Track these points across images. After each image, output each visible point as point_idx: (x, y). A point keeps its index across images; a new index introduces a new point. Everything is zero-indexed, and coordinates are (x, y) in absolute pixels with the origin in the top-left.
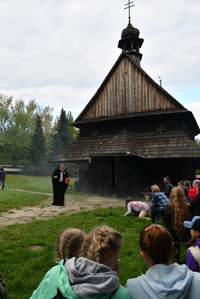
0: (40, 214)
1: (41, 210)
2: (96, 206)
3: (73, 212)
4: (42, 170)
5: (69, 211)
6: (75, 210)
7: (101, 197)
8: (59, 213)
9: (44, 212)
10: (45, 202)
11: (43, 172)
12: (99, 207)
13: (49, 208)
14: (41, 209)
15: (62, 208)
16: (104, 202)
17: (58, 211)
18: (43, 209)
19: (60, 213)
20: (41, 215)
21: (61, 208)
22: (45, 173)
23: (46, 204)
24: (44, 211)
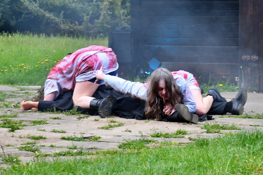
0: (27, 147)
5: (157, 136)
9: (32, 141)
14: (12, 131)
15: (111, 127)
17: (103, 137)
21: (107, 128)
23: (15, 117)
24: (35, 138)
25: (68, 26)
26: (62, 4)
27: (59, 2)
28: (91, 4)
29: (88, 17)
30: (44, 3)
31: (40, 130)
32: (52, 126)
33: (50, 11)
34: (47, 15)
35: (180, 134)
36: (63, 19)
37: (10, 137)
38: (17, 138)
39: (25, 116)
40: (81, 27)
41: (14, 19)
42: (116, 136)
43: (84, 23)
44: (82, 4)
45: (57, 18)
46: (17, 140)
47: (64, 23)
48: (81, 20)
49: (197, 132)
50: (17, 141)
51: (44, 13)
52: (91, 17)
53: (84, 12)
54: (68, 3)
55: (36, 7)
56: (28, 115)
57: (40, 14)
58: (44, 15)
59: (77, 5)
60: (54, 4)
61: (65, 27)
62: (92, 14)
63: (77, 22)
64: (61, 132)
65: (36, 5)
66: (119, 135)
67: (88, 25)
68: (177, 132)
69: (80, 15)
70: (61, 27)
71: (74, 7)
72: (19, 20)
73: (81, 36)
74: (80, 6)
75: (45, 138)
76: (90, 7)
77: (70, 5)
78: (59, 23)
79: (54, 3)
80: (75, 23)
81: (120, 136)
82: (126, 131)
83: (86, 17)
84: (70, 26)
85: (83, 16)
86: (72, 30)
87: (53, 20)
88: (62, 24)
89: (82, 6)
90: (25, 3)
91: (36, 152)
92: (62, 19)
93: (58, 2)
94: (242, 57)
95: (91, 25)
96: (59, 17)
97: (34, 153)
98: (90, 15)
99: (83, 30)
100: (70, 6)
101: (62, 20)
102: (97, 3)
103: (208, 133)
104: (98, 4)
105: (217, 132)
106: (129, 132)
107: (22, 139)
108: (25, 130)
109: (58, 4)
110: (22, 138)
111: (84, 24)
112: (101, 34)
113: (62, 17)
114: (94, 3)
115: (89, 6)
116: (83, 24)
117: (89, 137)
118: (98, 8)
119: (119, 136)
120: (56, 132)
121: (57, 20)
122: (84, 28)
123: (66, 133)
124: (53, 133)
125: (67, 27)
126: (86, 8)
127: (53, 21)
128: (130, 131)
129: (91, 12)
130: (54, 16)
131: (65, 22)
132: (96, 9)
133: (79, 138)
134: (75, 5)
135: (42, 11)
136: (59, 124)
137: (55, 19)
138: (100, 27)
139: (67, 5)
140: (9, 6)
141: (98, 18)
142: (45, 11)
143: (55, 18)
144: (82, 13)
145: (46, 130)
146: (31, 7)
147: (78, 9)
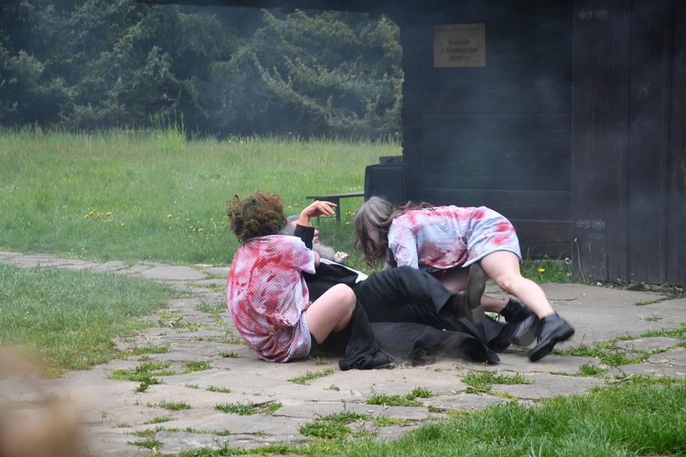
0: (147, 433)
1: (144, 398)
2: (596, 362)
3: (420, 414)
4: (59, 81)
5: (377, 401)
6: (426, 395)
7: (611, 292)
8: (303, 423)
9: (166, 413)
10: (153, 337)
11: (70, 92)
12: (630, 371)
13: (204, 379)
14: (142, 389)
15: (310, 377)
16: (651, 327)
17: (287, 403)
18: (157, 393)
19: (311, 422)
20: (156, 444)
21: (302, 381)
22: (82, 101)
23: (164, 351)
24: (173, 408)
25: (340, 121)
26: (331, 84)
27: (325, 80)
28: (380, 81)
29: (374, 104)
30: (301, 82)
31: (190, 386)
32: (215, 374)
33: (311, 95)
34: (306, 102)
35: (418, 396)
36: (333, 109)
37: (133, 405)
38: (142, 407)
39: (181, 349)
40: (362, 121)
41: (253, 109)
42: (310, 401)
43: (367, 114)
44: (363, 82)
45: (323, 107)
46: (142, 410)
47: (333, 116)
48: (363, 110)
49: (450, 390)
50: (142, 413)
51: (300, 100)
52: (379, 104)
53: (368, 96)
54: (341, 81)
55: (287, 89)
56: (186, 347)
57: (294, 101)
58: (301, 103)
59: (356, 84)
60: (318, 83)
61: (336, 123)
62: (381, 97)
63: (356, 113)
64: (221, 392)
65: (288, 86)
66: (315, 399)
67: (375, 119)
68: (414, 392)
69: (362, 101)
70: (328, 123)
71: (350, 87)
72: (261, 111)
73: (361, 137)
74: (361, 85)
75: (189, 408)
76: (378, 87)
77: (343, 84)
78: (325, 116)
79: (316, 81)
80: (352, 116)
81: (317, 401)
82: (331, 388)
83: (370, 105)
84: (343, 121)
85: (366, 103)
86: (347, 127)
87: (314, 111)
88: (330, 117)
89: (364, 85)
90: (269, 83)
91: (154, 449)
92: (330, 109)
93: (323, 80)
94: (577, 224)
95: (379, 118)
96: (325, 105)
97: (150, 450)
98: (377, 102)
99: (365, 128)
100: (343, 87)
101: (331, 111)
102: (389, 80)
103: (468, 393)
104: (392, 81)
105: (484, 392)
106: (336, 391)
107: (151, 409)
108: (165, 386)
109: (324, 84)
110: (151, 406)
111: (368, 116)
112: (397, 133)
113: (330, 105)
114: (385, 80)
115: (377, 85)
116: (366, 116)
117: (264, 404)
118: (392, 88)
119: (314, 401)
120: (214, 391)
121: (322, 110)
122: (368, 123)
123: (229, 394)
124: (210, 392)
125: (340, 123)
126: (371, 89)
127: (316, 113)
128: (338, 389)
129: (378, 97)
130: (317, 103)
131: (335, 114)
132: (389, 89)
133: (246, 407)
134: (352, 84)
135: (297, 95)
136: (228, 369)
137: (319, 109)
138: (395, 120)
139: (338, 85)
140: (244, 88)
141: (391, 105)
142: (302, 96)
143: (318, 107)
144: (365, 97)
145: (200, 386)
146: (278, 90)
147: (357, 91)
